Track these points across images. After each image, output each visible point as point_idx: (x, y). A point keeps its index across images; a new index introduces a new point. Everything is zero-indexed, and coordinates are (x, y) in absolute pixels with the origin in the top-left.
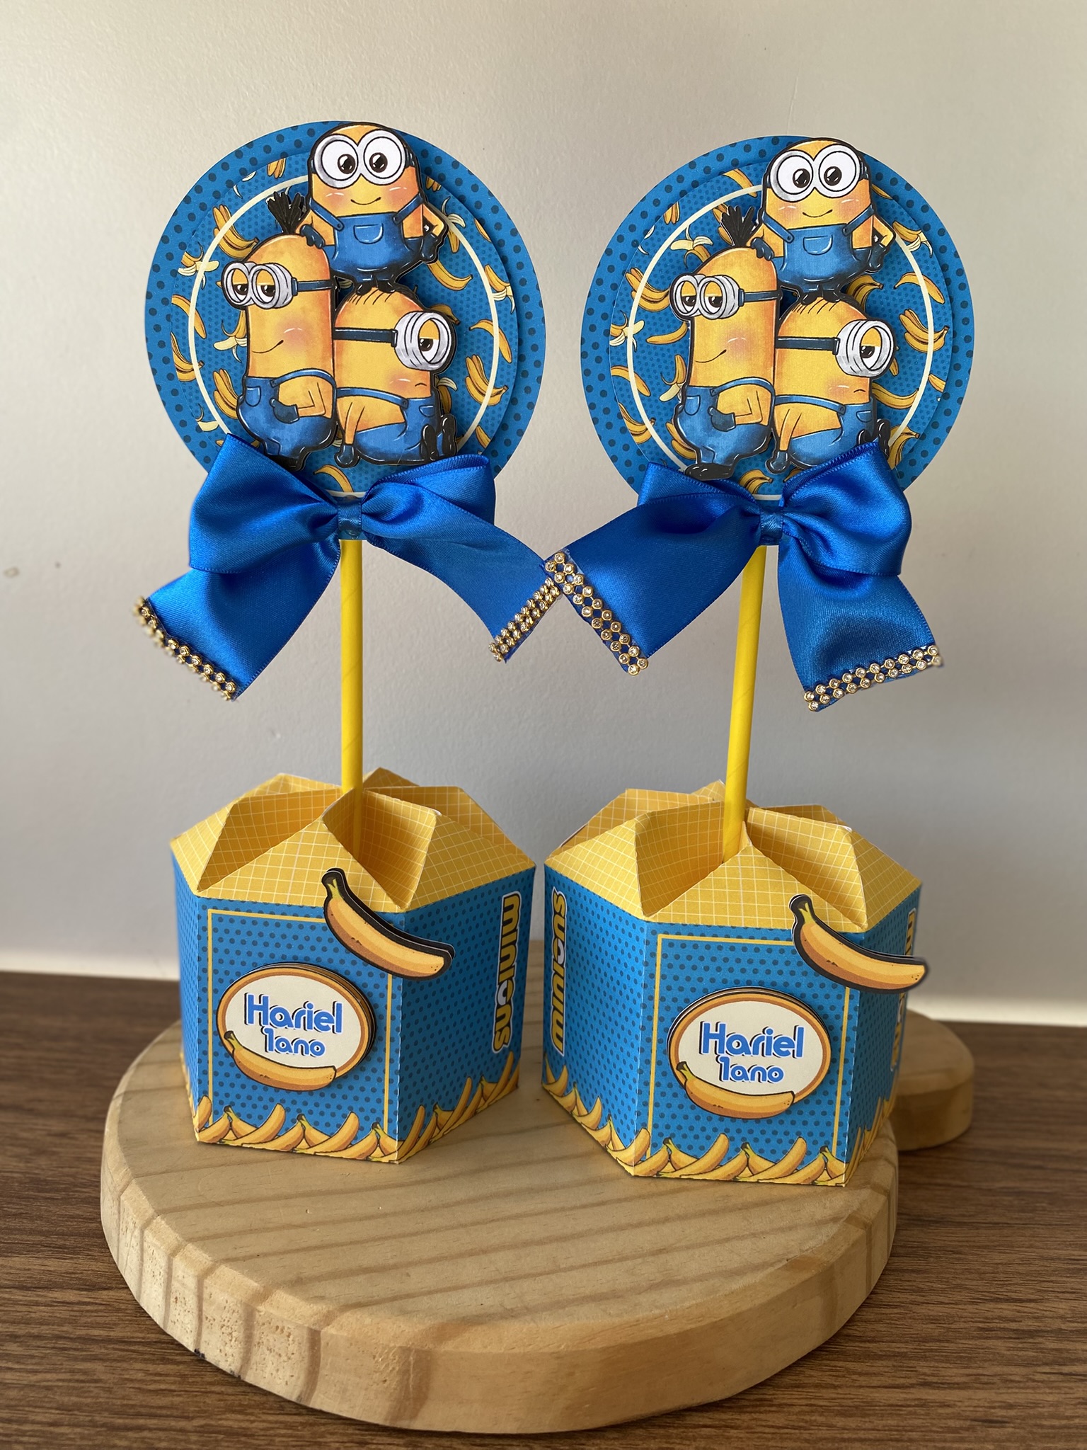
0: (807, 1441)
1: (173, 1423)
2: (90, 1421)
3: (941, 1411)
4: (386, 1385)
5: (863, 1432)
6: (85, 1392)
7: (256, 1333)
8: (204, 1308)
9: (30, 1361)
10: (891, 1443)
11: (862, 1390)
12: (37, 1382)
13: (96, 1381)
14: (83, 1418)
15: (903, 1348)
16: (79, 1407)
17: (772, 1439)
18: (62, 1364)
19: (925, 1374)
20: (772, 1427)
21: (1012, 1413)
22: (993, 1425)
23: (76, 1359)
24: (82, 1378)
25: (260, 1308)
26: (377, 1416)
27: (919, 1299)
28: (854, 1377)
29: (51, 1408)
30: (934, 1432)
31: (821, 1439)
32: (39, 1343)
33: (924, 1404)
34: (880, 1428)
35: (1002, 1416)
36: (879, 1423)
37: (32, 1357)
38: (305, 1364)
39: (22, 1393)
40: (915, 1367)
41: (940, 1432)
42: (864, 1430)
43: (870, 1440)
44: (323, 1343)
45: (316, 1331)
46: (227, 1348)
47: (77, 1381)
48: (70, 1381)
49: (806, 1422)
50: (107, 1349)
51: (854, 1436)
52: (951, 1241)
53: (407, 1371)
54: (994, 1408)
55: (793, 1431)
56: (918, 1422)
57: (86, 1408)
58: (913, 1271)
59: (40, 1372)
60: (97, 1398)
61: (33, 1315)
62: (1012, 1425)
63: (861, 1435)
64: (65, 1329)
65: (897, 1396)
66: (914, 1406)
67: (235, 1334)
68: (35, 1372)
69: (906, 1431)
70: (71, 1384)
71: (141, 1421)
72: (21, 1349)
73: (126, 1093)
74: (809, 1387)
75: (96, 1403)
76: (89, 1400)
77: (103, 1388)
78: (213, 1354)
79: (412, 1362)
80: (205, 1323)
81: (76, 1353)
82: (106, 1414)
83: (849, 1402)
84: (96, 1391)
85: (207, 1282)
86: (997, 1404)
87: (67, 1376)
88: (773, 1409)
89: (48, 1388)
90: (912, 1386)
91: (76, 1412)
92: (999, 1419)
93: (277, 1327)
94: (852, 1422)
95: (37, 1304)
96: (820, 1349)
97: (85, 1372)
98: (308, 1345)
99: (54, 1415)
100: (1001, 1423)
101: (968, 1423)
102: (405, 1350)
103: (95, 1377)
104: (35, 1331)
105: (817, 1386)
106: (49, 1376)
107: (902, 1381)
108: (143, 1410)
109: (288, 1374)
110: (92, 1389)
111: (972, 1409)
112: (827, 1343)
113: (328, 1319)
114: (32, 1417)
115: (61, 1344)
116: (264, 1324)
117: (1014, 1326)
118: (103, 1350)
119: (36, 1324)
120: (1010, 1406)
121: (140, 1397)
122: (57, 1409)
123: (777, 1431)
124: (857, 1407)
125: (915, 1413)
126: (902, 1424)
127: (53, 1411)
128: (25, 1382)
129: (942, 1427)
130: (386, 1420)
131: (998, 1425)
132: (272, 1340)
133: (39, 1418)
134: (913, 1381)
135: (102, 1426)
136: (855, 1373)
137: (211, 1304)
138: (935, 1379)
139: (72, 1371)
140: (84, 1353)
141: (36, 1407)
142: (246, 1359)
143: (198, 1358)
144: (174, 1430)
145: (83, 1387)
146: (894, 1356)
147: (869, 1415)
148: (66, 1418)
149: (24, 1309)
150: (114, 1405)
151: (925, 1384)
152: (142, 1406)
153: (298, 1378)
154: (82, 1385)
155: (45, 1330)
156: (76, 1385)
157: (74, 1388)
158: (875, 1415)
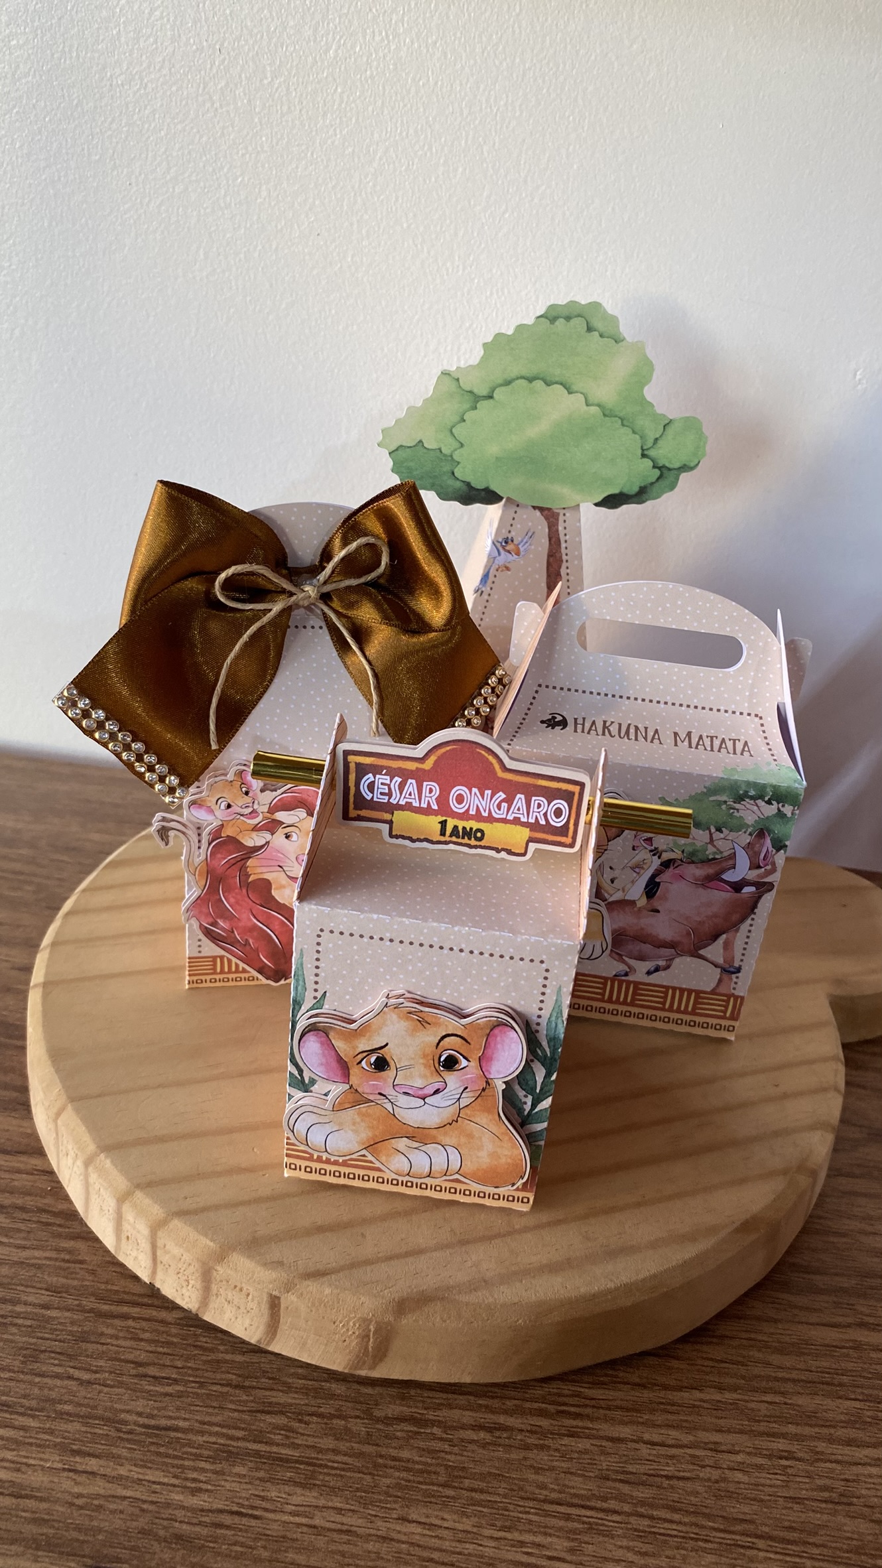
1: (155, 1313)
2: (78, 1305)
3: (873, 1355)
4: (345, 1344)
6: (72, 1273)
7: (214, 1287)
9: (18, 1235)
11: (800, 1327)
12: (27, 1259)
14: (71, 1301)
16: (66, 1290)
18: (47, 1241)
23: (59, 1236)
24: (67, 1257)
25: (217, 1268)
26: (338, 1363)
29: (41, 1289)
32: (25, 1216)
33: (858, 1346)
37: (19, 1230)
38: (265, 1318)
39: (13, 1270)
44: (283, 1306)
45: (275, 1297)
46: (184, 1291)
47: (63, 1260)
48: (56, 1259)
53: (368, 1336)
57: (73, 1291)
59: (28, 1248)
60: (83, 1280)
61: (16, 1183)
64: (46, 1201)
65: (832, 1336)
66: (847, 1348)
67: (192, 1282)
68: (24, 1248)
70: (57, 1264)
71: (125, 1309)
72: (8, 1221)
73: (46, 985)
75: (83, 1286)
76: (75, 1283)
77: (88, 1271)
78: (168, 1291)
79: (372, 1330)
81: (60, 1230)
82: (92, 1299)
83: (787, 1339)
84: (82, 1273)
85: (160, 1234)
87: (53, 1255)
88: (715, 1340)
89: (39, 1267)
90: (849, 1326)
91: (64, 1295)
93: (235, 1287)
95: (19, 1171)
97: (70, 1252)
98: (267, 1306)
99: (45, 1298)
102: (365, 1321)
103: (80, 1258)
104: (19, 1202)
106: (37, 1253)
108: (126, 1297)
109: (247, 1322)
110: (78, 1270)
113: (288, 1287)
114: (24, 1298)
115: (45, 1218)
116: (221, 1281)
119: (22, 1193)
121: (122, 1282)
122: (47, 1290)
124: (793, 1344)
125: (848, 1355)
127: (43, 1292)
128: (15, 1259)
130: (345, 1368)
132: (230, 1294)
133: (31, 1299)
137: (167, 1252)
139: (57, 1250)
140: (67, 1230)
141: (27, 1286)
142: (205, 1301)
144: (156, 1321)
145: (68, 1268)
147: (804, 1354)
148: (56, 1300)
149: (7, 1176)
150: (99, 1289)
151: (862, 1325)
152: (124, 1292)
153: (258, 1327)
155: (29, 1202)
156: (62, 1264)
157: (60, 1268)
158: (809, 1355)
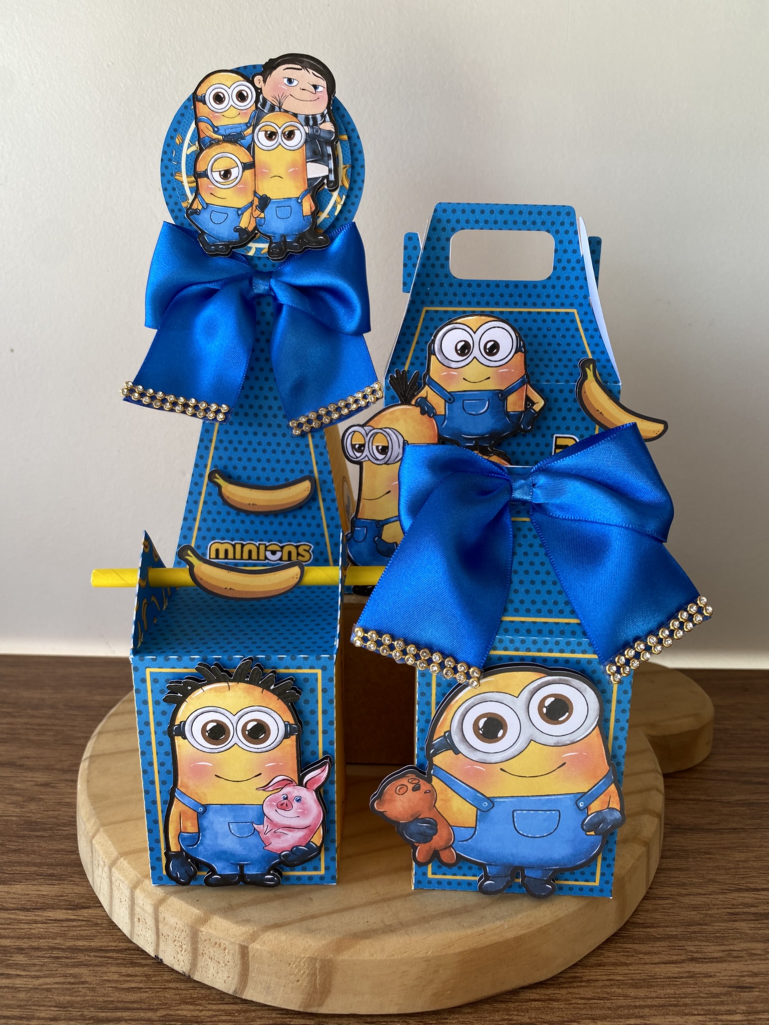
0: (609, 1008)
1: (142, 1014)
2: (81, 1015)
3: (705, 980)
4: (299, 983)
5: (649, 1000)
6: (76, 992)
7: (201, 947)
8: (160, 927)
9: (33, 968)
10: (671, 1008)
11: (647, 966)
12: (40, 985)
13: (83, 983)
14: (75, 1013)
15: (673, 931)
16: (71, 1004)
17: (585, 1008)
18: (57, 970)
19: (691, 952)
20: (583, 998)
21: (757, 980)
22: (744, 990)
23: (67, 965)
24: (73, 980)
25: (202, 929)
26: (294, 1005)
27: (684, 892)
28: (640, 956)
29: (51, 1006)
30: (702, 997)
31: (620, 1007)
32: (39, 954)
33: (692, 975)
34: (662, 996)
35: (750, 983)
36: (661, 992)
37: (35, 965)
38: (238, 969)
39: (29, 995)
40: (684, 946)
41: (707, 998)
42: (651, 998)
43: (655, 1006)
44: (251, 954)
45: (245, 946)
46: (179, 956)
47: (69, 983)
48: (64, 983)
49: (608, 994)
50: (89, 956)
51: (644, 1004)
52: (704, 844)
53: (315, 974)
54: (743, 976)
55: (599, 1001)
56: (689, 990)
57: (77, 1005)
58: (677, 869)
59: (41, 977)
60: (85, 996)
61: (33, 931)
62: (757, 990)
63: (649, 1002)
64: (57, 941)
65: (673, 970)
66: (685, 978)
67: (184, 947)
68: (38, 977)
69: (681, 998)
70: (65, 986)
71: (119, 1014)
72: (26, 959)
73: (91, 757)
74: (609, 966)
75: (84, 1001)
76: (79, 998)
78: (168, 959)
79: (318, 967)
80: (162, 938)
81: (67, 961)
82: (92, 1009)
83: (638, 977)
84: (84, 990)
85: (161, 909)
86: (745, 974)
87: (62, 980)
88: (583, 984)
89: (48, 990)
90: (683, 961)
91: (69, 1009)
92: (748, 985)
93: (216, 943)
94: (642, 993)
95: (36, 922)
96: (615, 935)
97: (74, 976)
98: (239, 956)
99: (53, 1012)
100: (749, 988)
101: (726, 989)
102: (312, 960)
103: (82, 980)
104: (35, 944)
105: (614, 964)
106: (48, 980)
107: (675, 958)
108: (119, 1005)
109: (226, 975)
110: (81, 989)
111: (727, 978)
112: (620, 930)
113: (254, 937)
114: (38, 1014)
115: (55, 953)
116: (206, 941)
117: (753, 910)
118: (87, 958)
119: (36, 938)
120: (755, 975)
121: (116, 994)
122: (55, 1007)
123: (587, 1002)
124: (644, 980)
125: (687, 983)
126: (677, 992)
127: (53, 1009)
128: (31, 986)
129: (707, 994)
130: (300, 1007)
131: (747, 990)
132: (212, 951)
133: (42, 1015)
134: (683, 957)
135: (90, 1019)
136: (641, 953)
137: (166, 924)
138: (699, 955)
139: (65, 976)
140: (73, 960)
141: (40, 1006)
142: (194, 964)
143: (158, 961)
145: (73, 988)
146: (669, 938)
147: (652, 986)
148: (63, 1014)
149: (26, 926)
150: (97, 1002)
151: (693, 960)
152: (118, 1002)
153: (234, 978)
154: (73, 986)
155: (43, 943)
156: (68, 986)
157: (67, 989)
158: (657, 985)
